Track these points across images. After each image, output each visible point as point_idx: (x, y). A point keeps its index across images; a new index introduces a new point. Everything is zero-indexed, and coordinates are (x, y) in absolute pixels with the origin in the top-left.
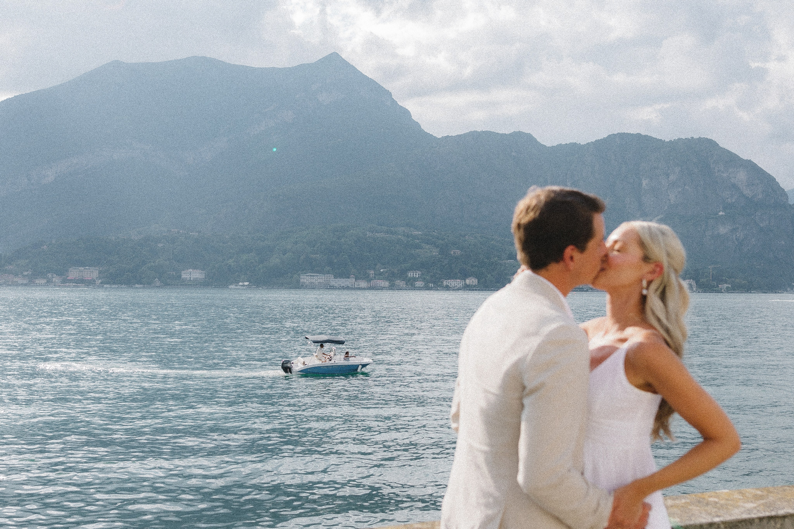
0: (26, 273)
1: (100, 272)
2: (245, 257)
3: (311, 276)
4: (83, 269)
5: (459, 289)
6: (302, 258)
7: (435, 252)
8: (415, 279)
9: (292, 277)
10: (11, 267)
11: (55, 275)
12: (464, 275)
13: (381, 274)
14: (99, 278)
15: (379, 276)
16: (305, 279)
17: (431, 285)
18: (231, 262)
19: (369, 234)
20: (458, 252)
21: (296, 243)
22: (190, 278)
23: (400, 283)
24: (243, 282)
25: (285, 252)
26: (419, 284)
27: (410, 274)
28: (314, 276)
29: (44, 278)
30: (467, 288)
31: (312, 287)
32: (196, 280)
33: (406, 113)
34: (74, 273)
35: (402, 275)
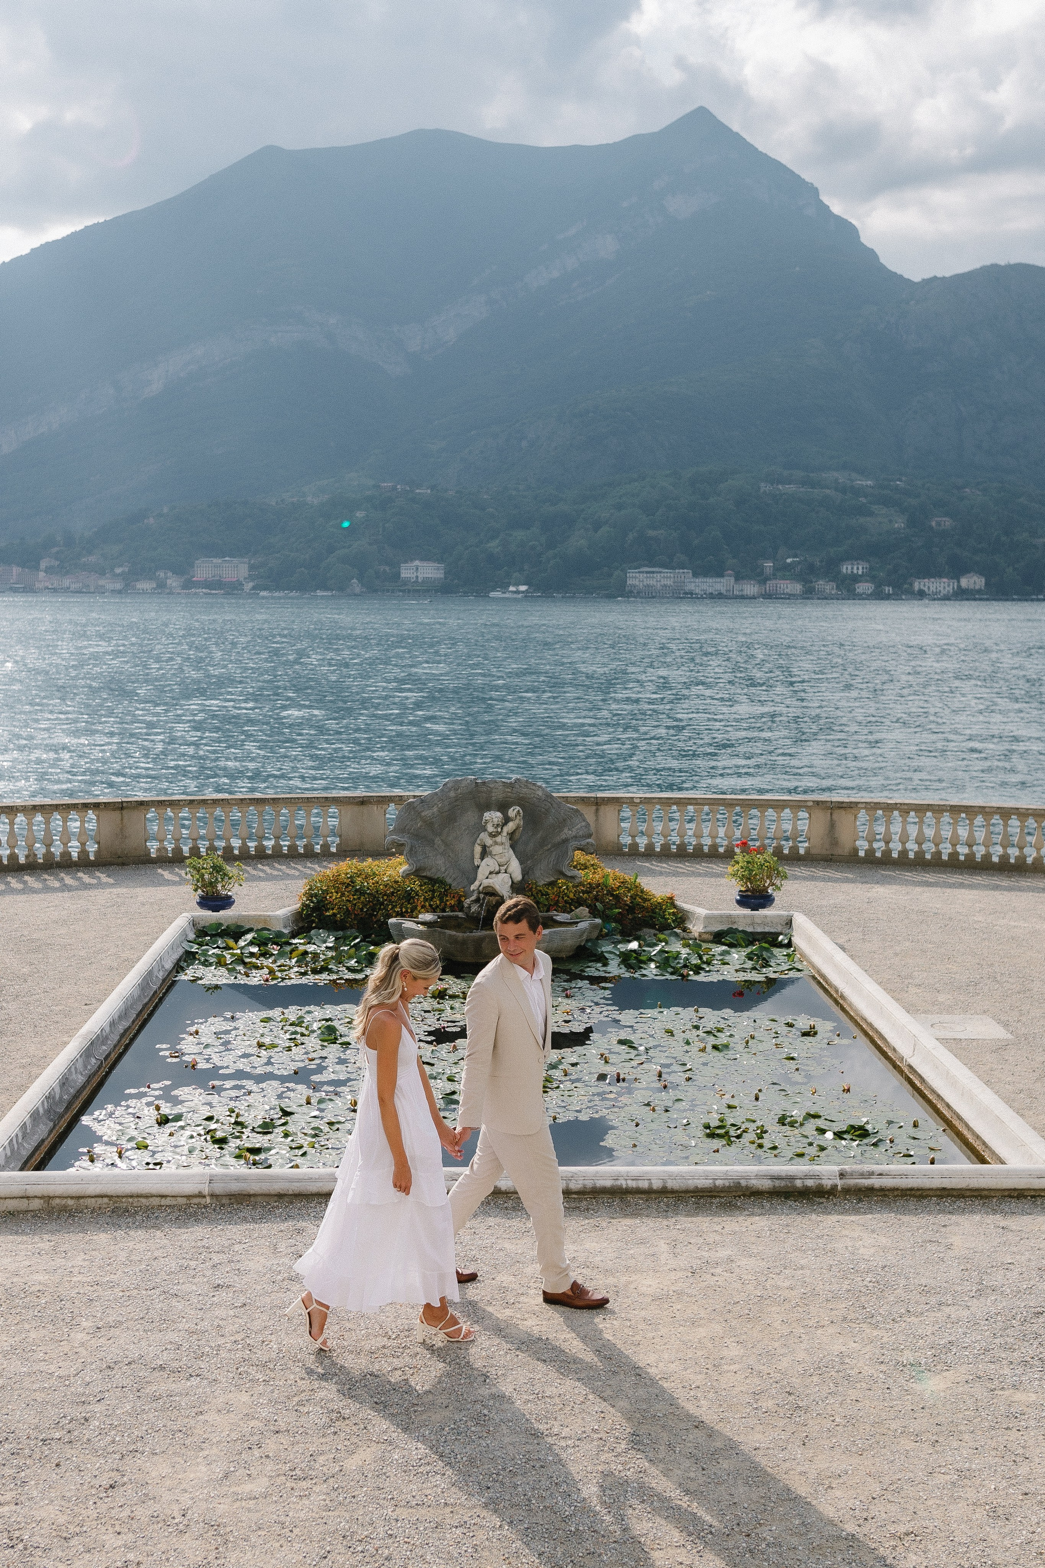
0: (118, 570)
1: (252, 568)
2: (519, 535)
3: (647, 572)
4: (220, 561)
5: (946, 598)
6: (631, 536)
7: (899, 523)
8: (855, 579)
9: (610, 575)
10: (92, 559)
11: (170, 574)
12: (957, 570)
13: (787, 567)
14: (250, 578)
15: (783, 571)
16: (637, 578)
17: (888, 590)
18: (494, 546)
19: (765, 487)
20: (947, 523)
21: (619, 507)
22: (417, 577)
23: (827, 586)
24: (517, 584)
25: (597, 526)
26: (864, 587)
27: (846, 568)
28: (653, 572)
29: (151, 579)
30: (962, 595)
31: (649, 595)
32: (426, 581)
33: (848, 230)
34: (204, 570)
35: (830, 569)
